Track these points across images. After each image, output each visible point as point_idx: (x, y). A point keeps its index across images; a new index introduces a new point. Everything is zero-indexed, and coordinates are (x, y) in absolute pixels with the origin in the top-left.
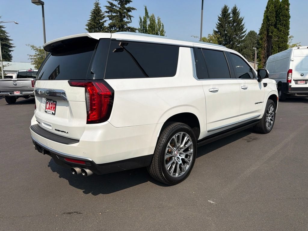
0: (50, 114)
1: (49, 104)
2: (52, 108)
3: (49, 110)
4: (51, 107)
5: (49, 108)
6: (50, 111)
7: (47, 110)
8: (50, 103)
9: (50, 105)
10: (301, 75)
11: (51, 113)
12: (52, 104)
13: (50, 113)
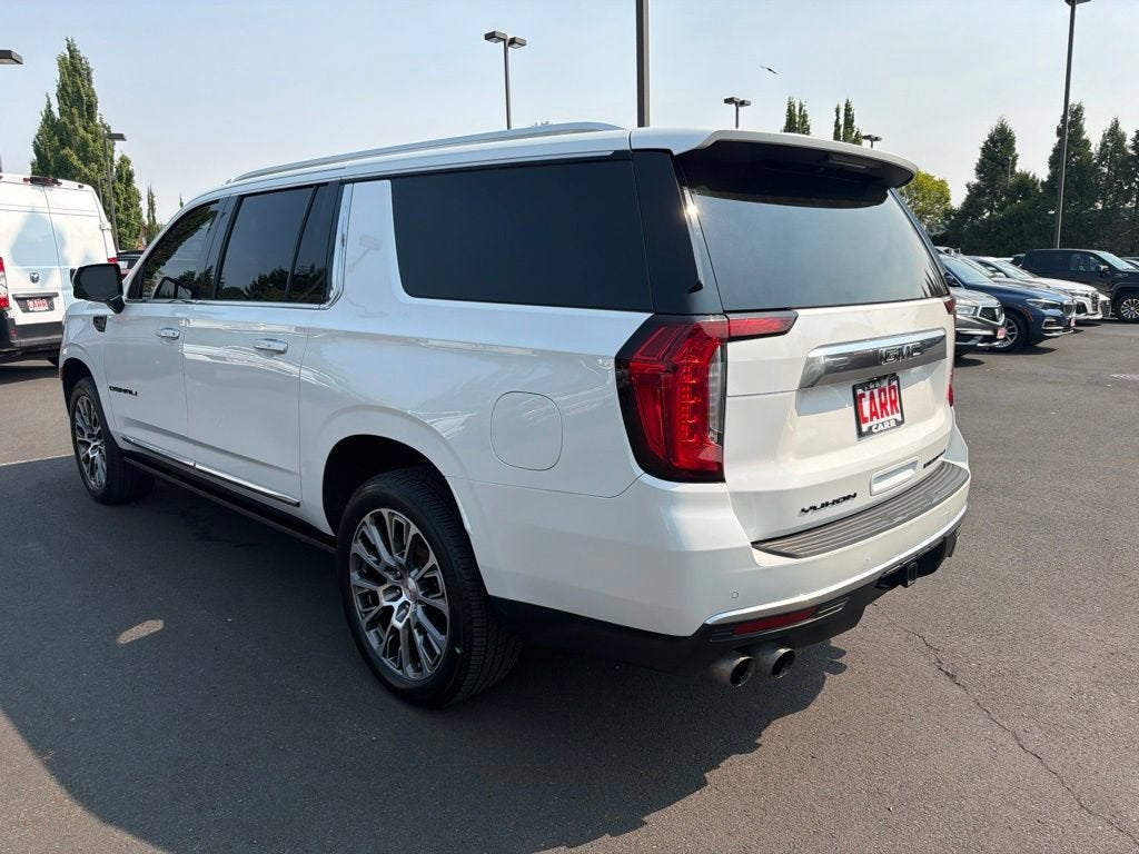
0: (888, 429)
1: (872, 398)
2: (888, 407)
3: (875, 421)
4: (883, 406)
5: (874, 414)
6: (882, 420)
7: (870, 424)
8: (876, 392)
9: (877, 400)
10: (34, 280)
11: (893, 424)
12: (884, 390)
13: (887, 426)
